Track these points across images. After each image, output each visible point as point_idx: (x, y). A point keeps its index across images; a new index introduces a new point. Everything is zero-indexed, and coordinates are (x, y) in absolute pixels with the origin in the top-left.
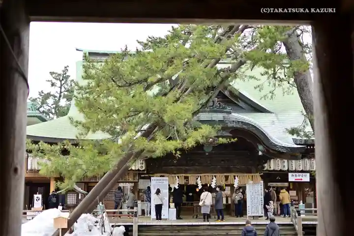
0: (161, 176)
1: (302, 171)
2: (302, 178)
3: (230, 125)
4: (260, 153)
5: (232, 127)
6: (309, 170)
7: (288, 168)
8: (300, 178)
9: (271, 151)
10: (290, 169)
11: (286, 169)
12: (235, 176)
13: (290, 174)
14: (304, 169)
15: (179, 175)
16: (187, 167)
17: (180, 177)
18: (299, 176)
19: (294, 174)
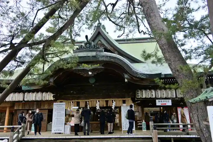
0: (60, 102)
1: (166, 98)
2: (166, 103)
3: (101, 59)
4: (126, 80)
5: (103, 61)
6: (171, 98)
7: (156, 96)
8: (165, 103)
9: (134, 78)
10: (157, 97)
11: (154, 96)
12: (113, 101)
13: (157, 101)
14: (167, 97)
15: (73, 101)
16: (79, 95)
17: (73, 102)
18: (164, 101)
19: (160, 100)
